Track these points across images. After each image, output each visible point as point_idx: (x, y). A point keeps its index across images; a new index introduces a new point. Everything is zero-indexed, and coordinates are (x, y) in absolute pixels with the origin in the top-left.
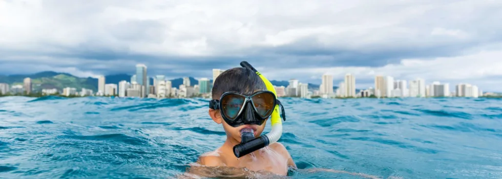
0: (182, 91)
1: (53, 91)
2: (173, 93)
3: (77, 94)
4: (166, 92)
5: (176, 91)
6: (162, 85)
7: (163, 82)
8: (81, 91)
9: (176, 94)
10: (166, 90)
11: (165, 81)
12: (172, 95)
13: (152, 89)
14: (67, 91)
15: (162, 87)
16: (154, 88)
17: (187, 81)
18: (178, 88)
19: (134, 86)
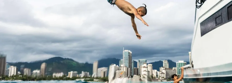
0: (162, 73)
1: (61, 75)
2: (155, 75)
3: (78, 76)
4: (148, 74)
5: (157, 73)
6: (144, 67)
7: (145, 65)
8: (81, 73)
9: (157, 76)
10: (148, 72)
11: (147, 64)
12: (154, 76)
13: (136, 70)
14: (71, 74)
15: (145, 69)
16: (137, 69)
17: (166, 64)
18: (158, 70)
19: (122, 68)
